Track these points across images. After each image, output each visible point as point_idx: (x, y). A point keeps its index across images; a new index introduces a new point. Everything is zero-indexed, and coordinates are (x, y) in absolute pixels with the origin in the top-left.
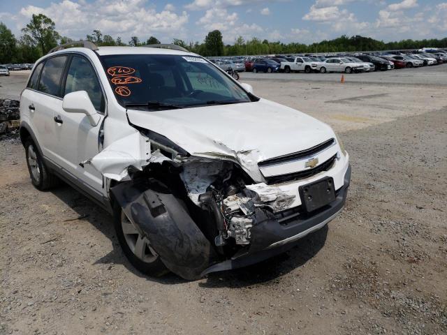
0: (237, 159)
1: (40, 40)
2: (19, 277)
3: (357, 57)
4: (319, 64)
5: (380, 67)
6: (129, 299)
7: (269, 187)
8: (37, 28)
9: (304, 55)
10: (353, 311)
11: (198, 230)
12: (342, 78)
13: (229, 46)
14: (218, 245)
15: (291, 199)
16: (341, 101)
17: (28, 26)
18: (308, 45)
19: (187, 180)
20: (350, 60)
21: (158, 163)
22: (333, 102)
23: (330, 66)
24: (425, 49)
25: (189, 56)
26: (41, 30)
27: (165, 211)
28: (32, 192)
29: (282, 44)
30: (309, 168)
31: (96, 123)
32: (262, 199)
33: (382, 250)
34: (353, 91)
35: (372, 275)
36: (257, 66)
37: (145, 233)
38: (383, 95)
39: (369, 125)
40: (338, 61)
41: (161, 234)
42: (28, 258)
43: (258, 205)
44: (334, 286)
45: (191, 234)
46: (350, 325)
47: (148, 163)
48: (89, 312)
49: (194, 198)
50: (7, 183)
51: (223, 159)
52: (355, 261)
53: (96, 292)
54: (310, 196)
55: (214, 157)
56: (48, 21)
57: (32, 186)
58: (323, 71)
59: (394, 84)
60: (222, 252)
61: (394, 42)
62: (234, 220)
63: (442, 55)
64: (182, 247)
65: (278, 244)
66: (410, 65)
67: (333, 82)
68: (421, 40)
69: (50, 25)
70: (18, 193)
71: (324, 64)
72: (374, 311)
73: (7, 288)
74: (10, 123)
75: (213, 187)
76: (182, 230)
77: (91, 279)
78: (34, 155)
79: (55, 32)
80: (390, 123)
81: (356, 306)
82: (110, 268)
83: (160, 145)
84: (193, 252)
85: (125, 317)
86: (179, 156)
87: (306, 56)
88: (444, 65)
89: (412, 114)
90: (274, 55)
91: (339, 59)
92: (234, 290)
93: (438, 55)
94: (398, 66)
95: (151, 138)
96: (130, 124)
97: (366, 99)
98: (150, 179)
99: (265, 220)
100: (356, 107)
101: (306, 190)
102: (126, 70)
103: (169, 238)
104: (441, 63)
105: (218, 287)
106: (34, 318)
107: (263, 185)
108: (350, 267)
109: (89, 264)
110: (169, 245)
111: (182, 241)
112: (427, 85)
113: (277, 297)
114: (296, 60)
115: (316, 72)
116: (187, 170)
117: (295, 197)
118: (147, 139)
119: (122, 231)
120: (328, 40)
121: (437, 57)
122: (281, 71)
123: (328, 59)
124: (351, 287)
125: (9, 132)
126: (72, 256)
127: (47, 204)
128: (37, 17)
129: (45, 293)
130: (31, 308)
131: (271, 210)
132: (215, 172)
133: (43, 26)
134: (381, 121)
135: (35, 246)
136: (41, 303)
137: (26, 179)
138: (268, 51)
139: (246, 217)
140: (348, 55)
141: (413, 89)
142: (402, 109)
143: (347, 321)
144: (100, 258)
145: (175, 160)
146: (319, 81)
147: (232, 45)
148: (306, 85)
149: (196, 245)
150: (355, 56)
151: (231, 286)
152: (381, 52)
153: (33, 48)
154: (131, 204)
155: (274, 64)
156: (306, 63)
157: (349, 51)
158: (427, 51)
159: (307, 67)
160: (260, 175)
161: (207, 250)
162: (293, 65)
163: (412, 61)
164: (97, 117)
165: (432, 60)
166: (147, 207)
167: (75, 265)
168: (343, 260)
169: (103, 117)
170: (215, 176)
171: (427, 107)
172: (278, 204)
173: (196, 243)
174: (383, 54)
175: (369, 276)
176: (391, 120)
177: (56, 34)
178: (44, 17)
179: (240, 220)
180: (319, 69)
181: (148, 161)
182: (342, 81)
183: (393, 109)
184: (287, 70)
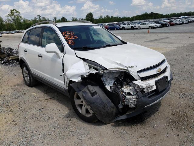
0: (128, 70)
1: (14, 20)
2: (31, 126)
3: (153, 22)
4: (137, 25)
5: (164, 25)
6: (83, 133)
7: (142, 82)
8: (13, 15)
9: (129, 22)
10: (182, 134)
11: (111, 101)
12: (149, 31)
13: (96, 19)
14: (120, 108)
15: (152, 87)
16: (150, 41)
17: (9, 15)
18: (131, 17)
19: (105, 80)
20: (150, 23)
21: (93, 74)
22: (147, 42)
23: (142, 26)
24: (182, 17)
25: (94, 25)
26: (14, 16)
27: (97, 94)
28: (26, 88)
29: (119, 17)
30: (158, 72)
31: (61, 57)
32: (141, 87)
33: (187, 106)
34: (154, 37)
35: (186, 118)
36: (110, 27)
37: (89, 104)
38: (168, 38)
39: (165, 51)
40: (146, 24)
41: (96, 104)
42: (33, 117)
43: (139, 90)
44: (170, 123)
45: (108, 103)
46: (182, 140)
47: (89, 74)
48: (66, 140)
49: (108, 88)
50: (14, 84)
51: (122, 70)
52: (176, 112)
53: (67, 131)
54: (160, 85)
55: (118, 70)
56: (17, 12)
57: (26, 85)
58: (139, 28)
59: (171, 33)
60: (121, 111)
61: (168, 14)
62: (128, 97)
63: (190, 19)
64: (105, 109)
65: (147, 107)
66: (176, 24)
67: (145, 33)
68: (180, 13)
69: (18, 14)
70: (20, 88)
71: (139, 25)
72: (191, 134)
73: (28, 131)
74: (9, 57)
75: (116, 83)
76: (104, 102)
77: (63, 125)
78: (27, 72)
79: (20, 17)
80: (173, 50)
81: (183, 132)
82: (70, 120)
83: (92, 65)
84: (109, 111)
85: (83, 141)
86: (102, 70)
87: (130, 22)
88: (191, 23)
89: (182, 46)
90: (116, 23)
91: (146, 23)
92: (127, 127)
93: (188, 19)
94: (171, 25)
95: (88, 63)
96: (77, 57)
97: (161, 40)
98: (88, 80)
99: (143, 96)
100: (157, 44)
101: (158, 82)
102: (70, 33)
103: (99, 105)
104: (189, 23)
105: (120, 126)
106: (43, 143)
107: (140, 81)
108: (175, 114)
109: (61, 119)
110: (99, 109)
111: (104, 107)
112: (186, 32)
113: (147, 129)
114: (127, 24)
115: (136, 29)
116: (105, 76)
117: (153, 85)
118: (86, 63)
119: (75, 104)
120: (139, 15)
121: (187, 20)
122: (120, 29)
123: (141, 23)
124: (178, 124)
125: (9, 62)
126: (52, 115)
127: (34, 93)
128: (12, 11)
129: (45, 132)
130: (41, 139)
131: (144, 92)
132: (116, 76)
133: (15, 14)
134: (170, 49)
135: (35, 112)
136: (44, 137)
137: (22, 82)
138: (113, 21)
139: (133, 96)
140: (148, 21)
141: (180, 34)
142: (178, 44)
143: (180, 139)
144: (64, 116)
145: (101, 72)
146: (138, 33)
147: (97, 19)
148: (133, 35)
149: (110, 108)
150: (152, 21)
151: (125, 125)
152: (163, 19)
153: (11, 24)
154: (82, 91)
155: (118, 26)
156: (131, 25)
157: (148, 19)
158: (183, 18)
159: (132, 27)
160: (138, 77)
161: (114, 110)
162: (126, 27)
163: (177, 22)
164: (61, 54)
165: (185, 21)
166: (89, 92)
167: (55, 119)
168: (171, 111)
169: (63, 54)
170: (116, 78)
171: (188, 42)
172: (147, 89)
173: (110, 107)
174: (164, 20)
175: (184, 118)
176: (174, 49)
177: (21, 17)
178: (16, 10)
179: (131, 97)
180: (137, 28)
181: (89, 73)
182: (149, 32)
183: (174, 44)
184: (124, 28)
